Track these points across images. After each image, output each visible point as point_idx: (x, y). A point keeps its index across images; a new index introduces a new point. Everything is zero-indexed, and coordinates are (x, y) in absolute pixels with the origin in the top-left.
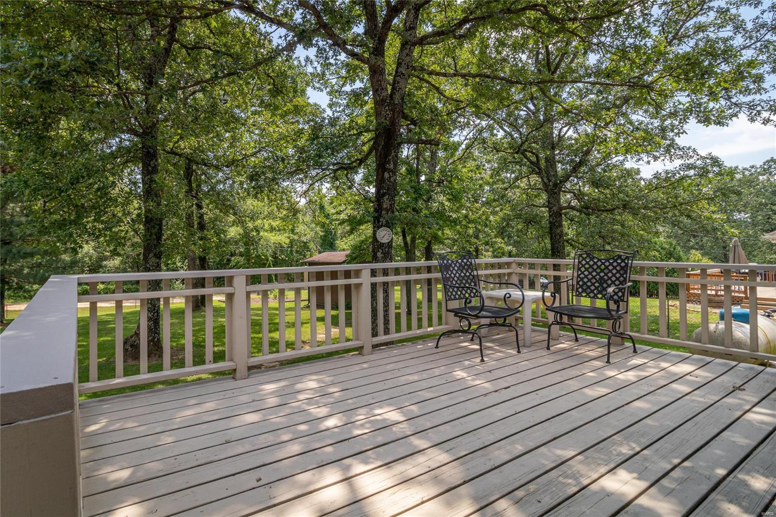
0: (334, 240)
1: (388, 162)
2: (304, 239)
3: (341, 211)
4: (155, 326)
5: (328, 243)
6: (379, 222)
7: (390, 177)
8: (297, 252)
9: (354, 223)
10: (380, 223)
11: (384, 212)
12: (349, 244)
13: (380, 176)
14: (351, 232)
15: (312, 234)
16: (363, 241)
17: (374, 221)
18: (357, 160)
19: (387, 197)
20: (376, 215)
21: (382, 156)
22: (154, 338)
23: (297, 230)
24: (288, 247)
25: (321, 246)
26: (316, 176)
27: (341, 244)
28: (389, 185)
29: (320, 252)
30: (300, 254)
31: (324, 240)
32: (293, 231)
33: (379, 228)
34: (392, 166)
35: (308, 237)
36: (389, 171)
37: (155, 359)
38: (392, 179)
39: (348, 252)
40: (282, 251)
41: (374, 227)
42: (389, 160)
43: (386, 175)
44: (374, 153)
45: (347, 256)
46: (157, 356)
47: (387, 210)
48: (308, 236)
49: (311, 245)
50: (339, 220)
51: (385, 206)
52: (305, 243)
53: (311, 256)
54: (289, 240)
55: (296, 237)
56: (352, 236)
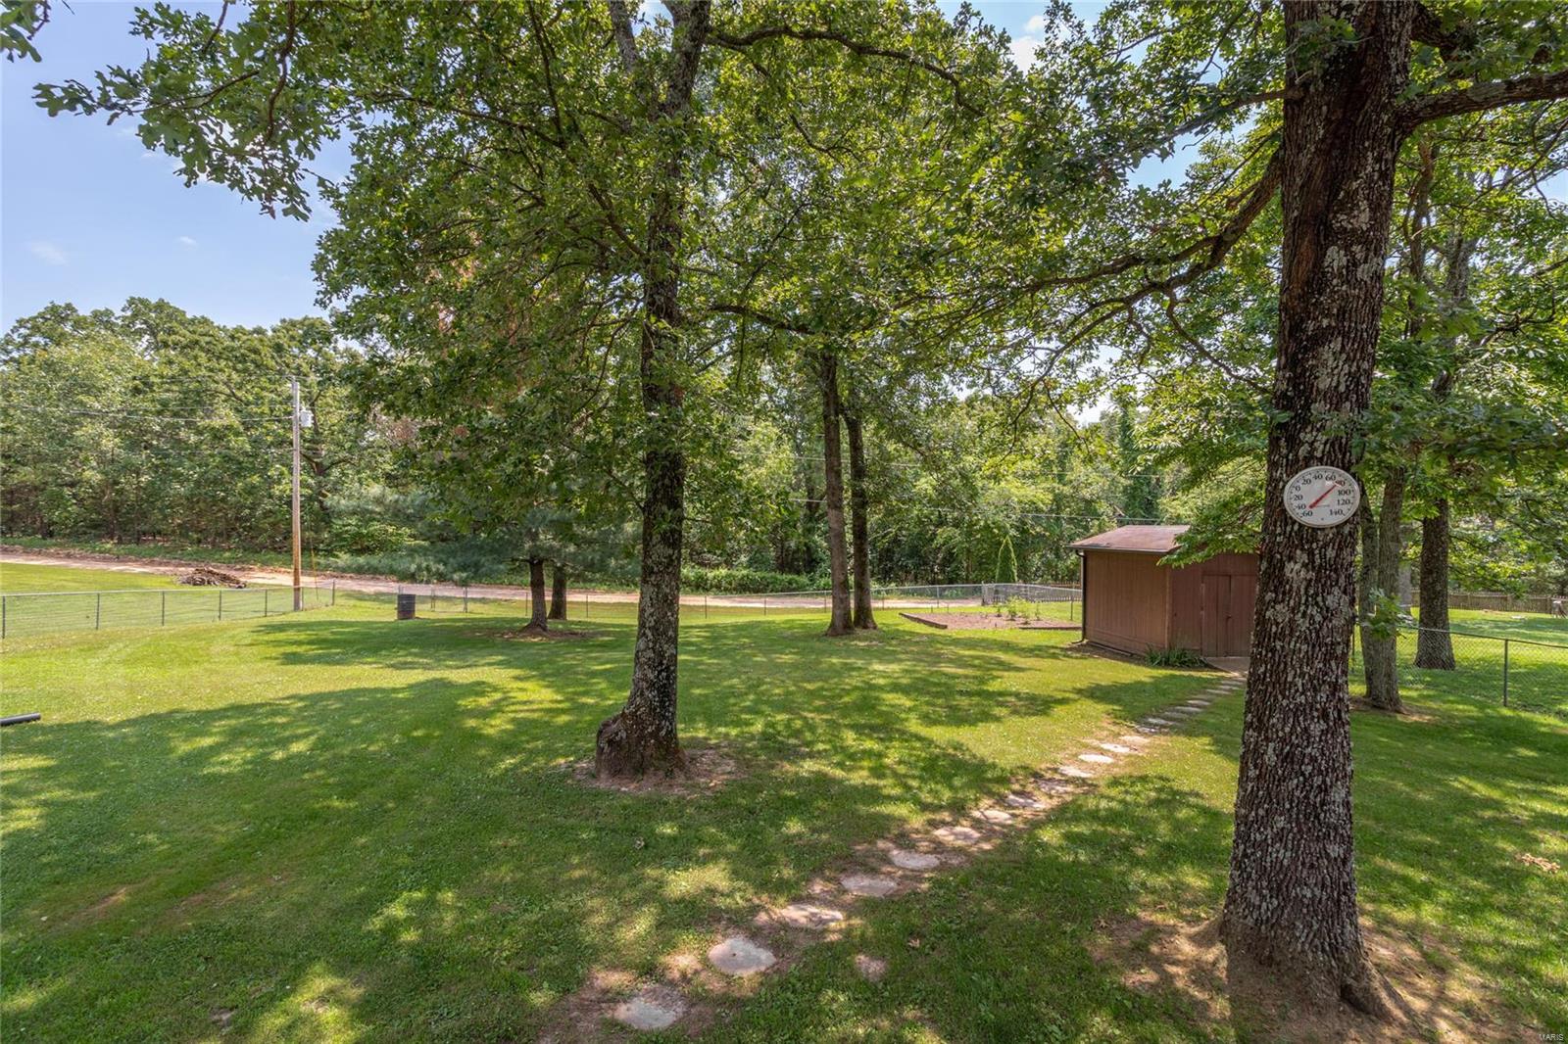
0: (1156, 497)
1: (1349, 205)
2: (1086, 493)
3: (1161, 427)
4: (662, 702)
5: (1142, 505)
6: (1293, 442)
7: (1354, 264)
8: (1071, 520)
9: (1202, 458)
10: (1303, 451)
11: (1318, 408)
12: (1191, 504)
13: (1305, 268)
14: (1193, 481)
15: (1106, 483)
16: (1225, 505)
17: (1274, 443)
18: (1207, 240)
19: (1336, 345)
20: (1284, 417)
21: (1317, 181)
22: (659, 729)
23: (1069, 476)
24: (1051, 511)
25: (1126, 508)
26: (1072, 324)
27: (1171, 505)
28: (1345, 298)
29: (1121, 523)
30: (1078, 525)
31: (1133, 497)
32: (1061, 477)
33: (1294, 467)
34: (1363, 219)
35: (1095, 489)
36: (1348, 239)
37: (654, 780)
38: (1363, 273)
39: (1183, 529)
40: (1036, 519)
41: (1273, 466)
42: (1351, 196)
43: (1335, 258)
44: (1274, 203)
45: (1178, 538)
46: (661, 773)
47: (1336, 400)
48: (1094, 486)
49: (1103, 507)
50: (1155, 450)
51: (1324, 383)
52: (1089, 502)
53: (1101, 530)
54: (1051, 497)
55: (1067, 490)
56: (1196, 490)
